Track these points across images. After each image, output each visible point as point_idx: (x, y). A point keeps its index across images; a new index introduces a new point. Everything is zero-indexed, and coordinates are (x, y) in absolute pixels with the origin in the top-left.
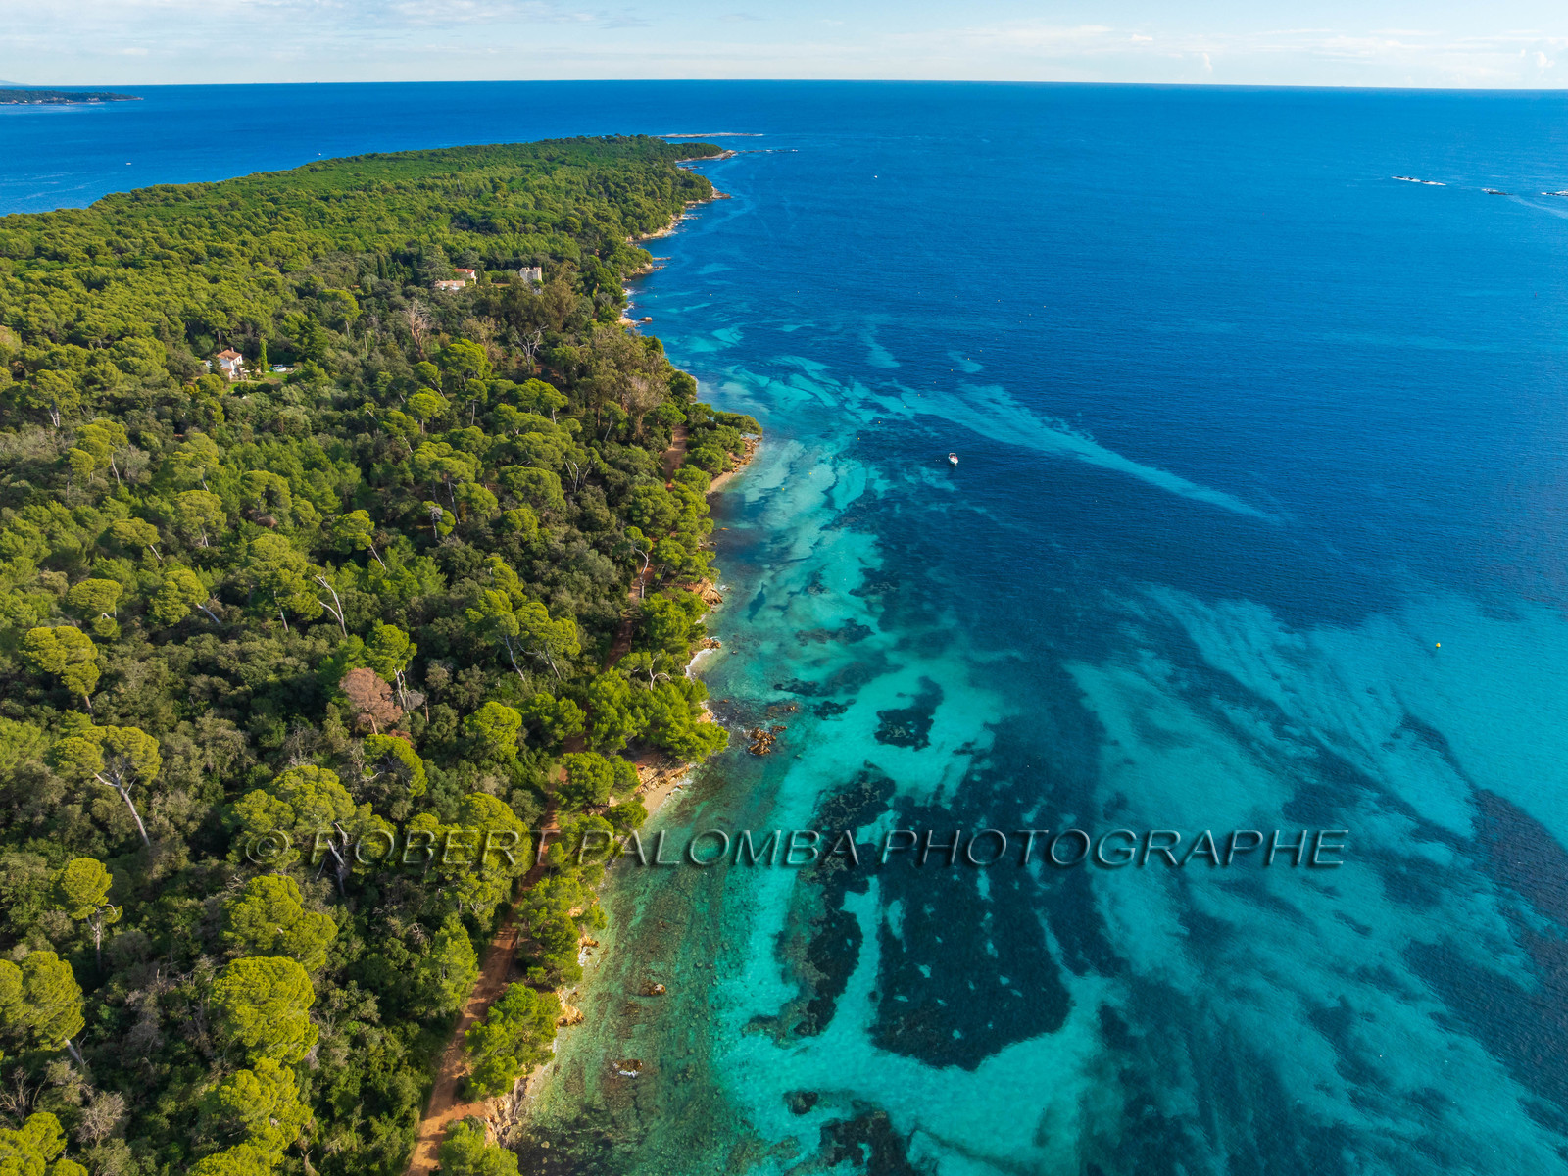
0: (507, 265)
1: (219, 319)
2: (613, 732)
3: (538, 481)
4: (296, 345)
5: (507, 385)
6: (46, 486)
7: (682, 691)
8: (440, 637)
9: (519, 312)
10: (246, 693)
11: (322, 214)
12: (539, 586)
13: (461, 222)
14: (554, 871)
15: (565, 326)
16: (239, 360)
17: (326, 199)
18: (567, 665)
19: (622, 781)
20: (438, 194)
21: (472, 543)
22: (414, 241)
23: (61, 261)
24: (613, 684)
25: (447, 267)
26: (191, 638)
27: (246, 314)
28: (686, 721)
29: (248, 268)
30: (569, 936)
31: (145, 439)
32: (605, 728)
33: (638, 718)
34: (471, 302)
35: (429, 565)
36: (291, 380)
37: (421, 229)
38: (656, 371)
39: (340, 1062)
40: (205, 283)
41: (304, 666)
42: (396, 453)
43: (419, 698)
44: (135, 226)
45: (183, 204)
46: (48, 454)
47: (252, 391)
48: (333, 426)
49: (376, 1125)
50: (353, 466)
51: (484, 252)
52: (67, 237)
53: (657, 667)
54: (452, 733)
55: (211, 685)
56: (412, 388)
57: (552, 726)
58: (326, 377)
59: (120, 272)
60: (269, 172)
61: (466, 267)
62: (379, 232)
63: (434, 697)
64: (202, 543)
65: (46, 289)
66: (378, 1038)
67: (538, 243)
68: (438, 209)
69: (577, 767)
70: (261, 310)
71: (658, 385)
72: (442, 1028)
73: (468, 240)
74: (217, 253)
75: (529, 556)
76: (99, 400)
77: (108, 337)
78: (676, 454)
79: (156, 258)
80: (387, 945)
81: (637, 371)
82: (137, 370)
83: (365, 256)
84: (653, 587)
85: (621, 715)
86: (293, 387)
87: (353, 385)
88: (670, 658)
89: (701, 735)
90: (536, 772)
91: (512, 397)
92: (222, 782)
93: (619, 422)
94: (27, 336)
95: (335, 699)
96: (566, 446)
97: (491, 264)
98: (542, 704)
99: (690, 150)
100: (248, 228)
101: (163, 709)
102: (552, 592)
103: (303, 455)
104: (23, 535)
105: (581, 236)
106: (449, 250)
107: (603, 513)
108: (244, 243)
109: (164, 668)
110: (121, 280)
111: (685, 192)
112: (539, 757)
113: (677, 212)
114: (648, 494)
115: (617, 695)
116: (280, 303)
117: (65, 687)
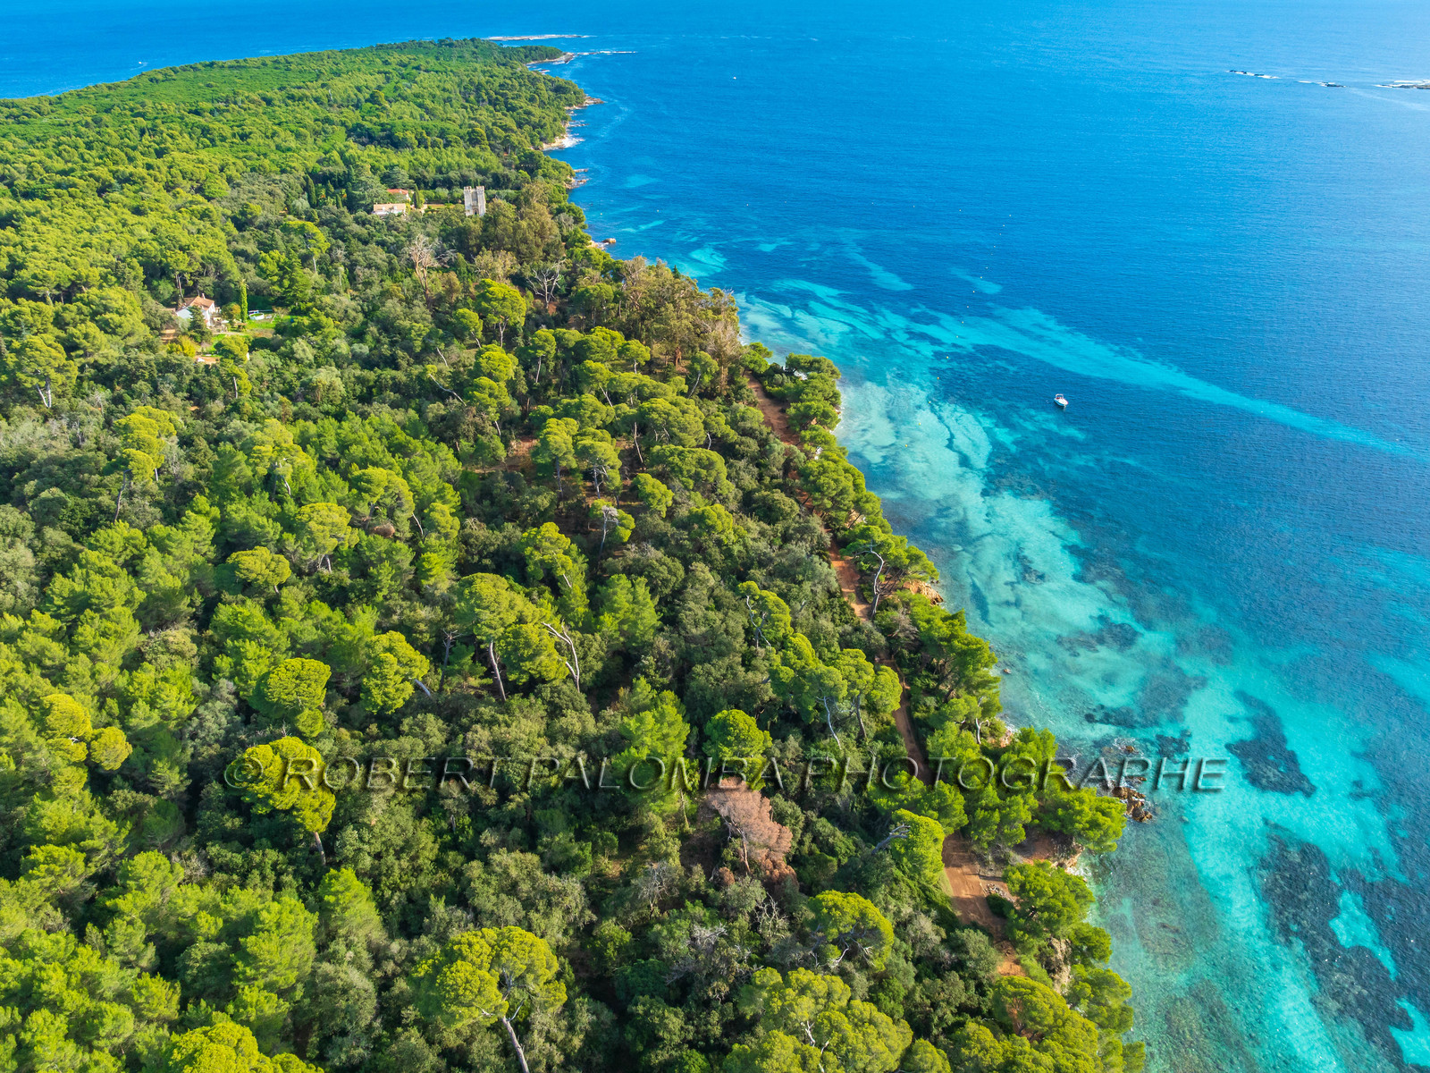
1: (180, 262)
4: (276, 288)
5: (575, 336)
11: (205, 131)
16: (213, 308)
17: (197, 113)
25: (383, 190)
36: (284, 331)
46: (63, 449)
48: (377, 392)
51: (408, 169)
59: (29, 205)
61: (397, 187)
62: (282, 149)
64: (322, 565)
67: (458, 159)
73: (384, 157)
74: (127, 180)
76: (83, 369)
79: (58, 186)
82: (119, 330)
86: (296, 341)
97: (420, 182)
99: (531, 52)
108: (149, 167)
110: (34, 214)
113: (564, 120)
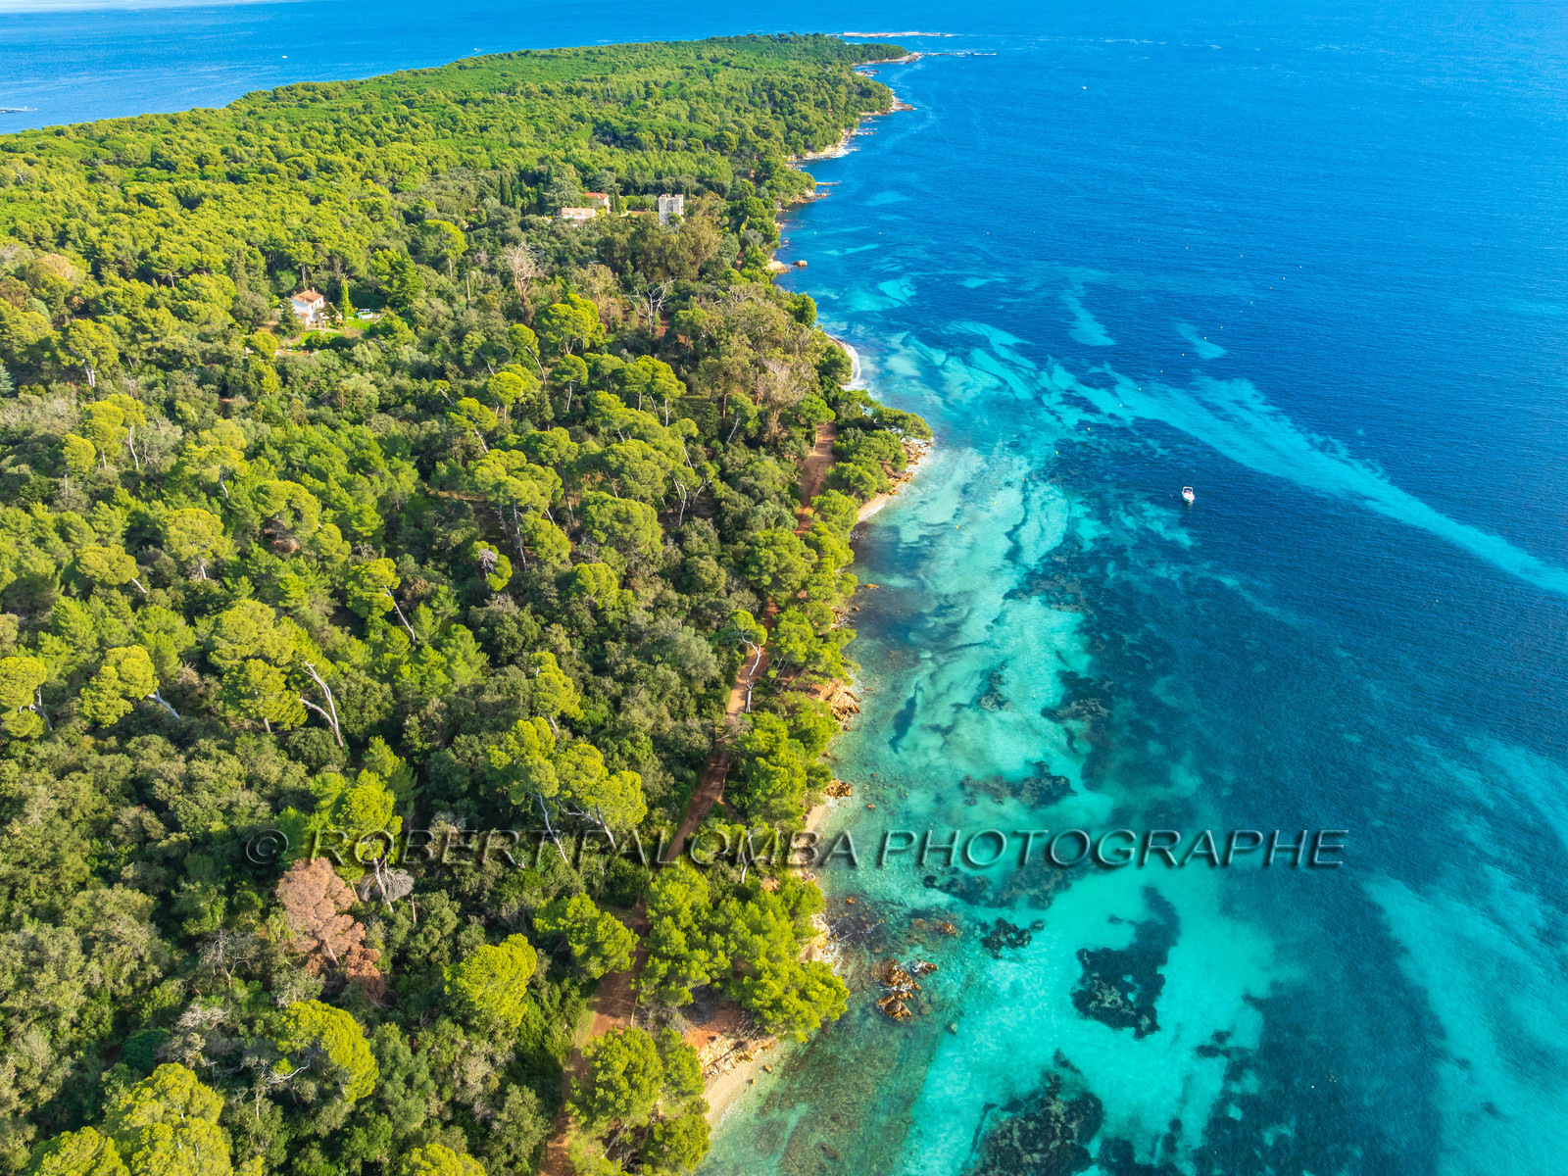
0: (646, 191)
1: (304, 252)
2: (674, 974)
3: (627, 518)
4: (384, 287)
5: (613, 362)
8: (458, 770)
9: (648, 255)
10: (182, 843)
11: (455, 121)
12: (608, 682)
15: (702, 272)
16: (319, 302)
17: (464, 103)
20: (583, 100)
21: (529, 606)
22: (547, 157)
23: (167, 172)
26: (137, 739)
29: (355, 187)
33: (714, 953)
34: (596, 238)
37: (559, 142)
38: (802, 350)
41: (264, 809)
43: (406, 884)
44: (259, 131)
45: (317, 105)
47: (323, 347)
50: (409, 466)
52: (185, 143)
54: (444, 946)
58: (410, 334)
59: (221, 187)
60: (415, 70)
61: (600, 191)
62: (511, 144)
64: (199, 574)
65: (136, 207)
67: (684, 164)
68: (580, 118)
71: (802, 370)
74: (325, 167)
76: (149, 351)
77: (181, 270)
78: (819, 462)
79: (262, 171)
81: (778, 351)
82: (195, 317)
83: (489, 174)
86: (368, 344)
87: (438, 346)
90: (556, 1027)
91: (615, 382)
93: (748, 419)
94: (96, 265)
96: (671, 463)
99: (870, 51)
100: (373, 136)
102: (625, 693)
103: (352, 447)
106: (583, 169)
107: (710, 569)
108: (360, 156)
110: (218, 198)
111: (861, 102)
112: (565, 996)
113: (849, 126)
114: (771, 543)
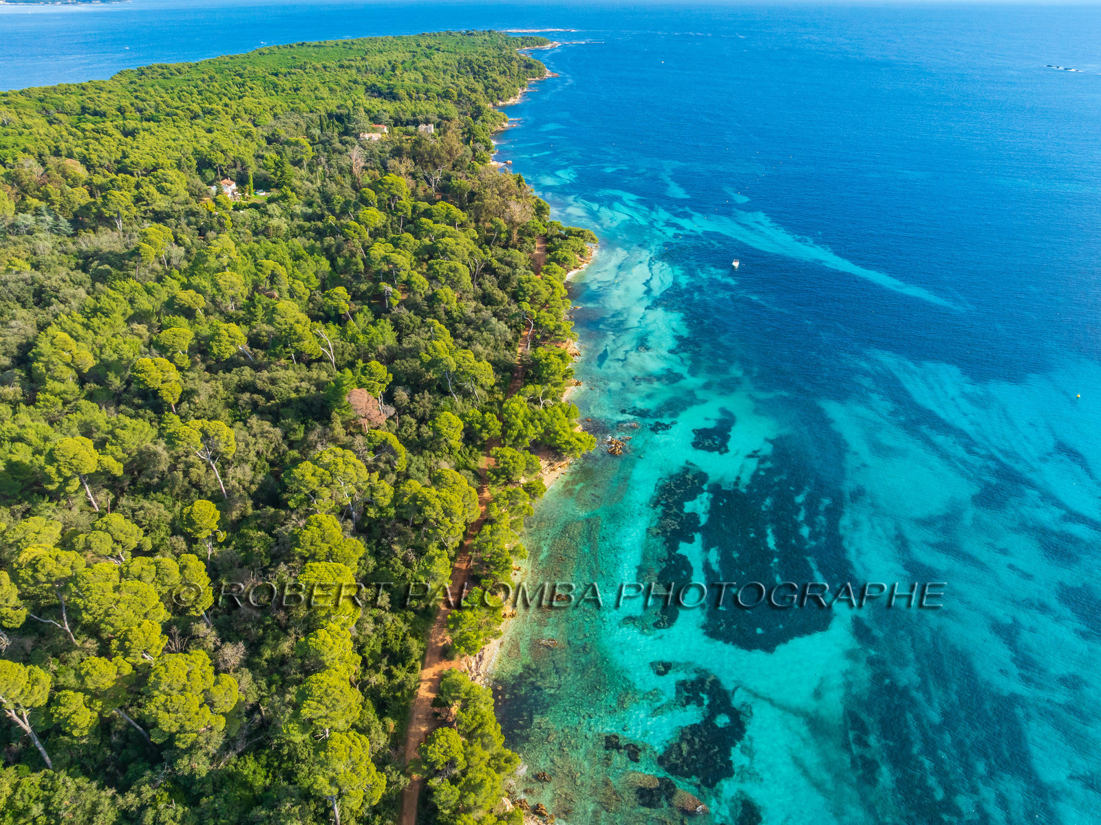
0: (408, 123)
1: (219, 159)
2: (520, 436)
3: (455, 270)
4: (272, 176)
5: (424, 205)
6: (121, 269)
7: (563, 411)
8: (400, 372)
9: (422, 156)
10: (277, 405)
11: (275, 86)
13: (373, 92)
14: (491, 522)
15: (454, 166)
16: (234, 186)
17: (276, 75)
18: (484, 393)
19: (530, 467)
20: (354, 71)
21: (413, 311)
22: (342, 105)
23: (101, 117)
24: (518, 405)
25: (368, 124)
26: (235, 369)
27: (236, 155)
28: (568, 429)
29: (231, 122)
30: (507, 561)
31: (181, 239)
32: (515, 433)
33: (536, 427)
34: (388, 149)
35: (386, 325)
36: (270, 201)
37: (346, 96)
38: (527, 197)
39: (369, 632)
40: (203, 133)
41: (313, 389)
42: (351, 251)
43: (391, 410)
44: (147, 93)
45: (176, 77)
46: (119, 248)
47: (245, 207)
48: (304, 232)
49: (395, 671)
50: (324, 258)
51: (392, 113)
52: (103, 100)
53: (545, 396)
54: (414, 434)
55: (252, 399)
56: (357, 207)
57: (480, 430)
58: (296, 199)
59: (145, 124)
60: (231, 55)
62: (316, 98)
63: (401, 411)
64: (230, 307)
65: (97, 136)
66: (390, 619)
67: (428, 108)
68: (355, 82)
69: (503, 456)
70: (247, 152)
71: (527, 207)
72: (427, 614)
73: (380, 105)
74: (210, 112)
75: (451, 321)
76: (145, 212)
77: (145, 169)
78: (541, 255)
79: (168, 115)
80: (392, 562)
81: (513, 197)
83: (310, 115)
84: (535, 344)
85: (525, 426)
86: (274, 205)
87: (315, 205)
88: (554, 390)
89: (579, 440)
90: (470, 460)
91: (428, 214)
92: (267, 461)
93: (500, 233)
94: (90, 167)
95: (336, 410)
96: (471, 248)
97: (397, 122)
98: (473, 417)
99: (526, 40)
100: (225, 95)
101: (223, 414)
102: (469, 344)
103: (290, 251)
104: (114, 299)
105: (458, 103)
106: (368, 111)
107: (499, 294)
108: (226, 105)
109: (221, 388)
110: (147, 130)
111: (528, 71)
112: (471, 451)
113: (522, 86)
114: (529, 281)
115: (522, 413)
116: (256, 147)
117: (162, 398)
